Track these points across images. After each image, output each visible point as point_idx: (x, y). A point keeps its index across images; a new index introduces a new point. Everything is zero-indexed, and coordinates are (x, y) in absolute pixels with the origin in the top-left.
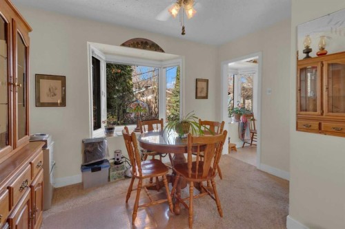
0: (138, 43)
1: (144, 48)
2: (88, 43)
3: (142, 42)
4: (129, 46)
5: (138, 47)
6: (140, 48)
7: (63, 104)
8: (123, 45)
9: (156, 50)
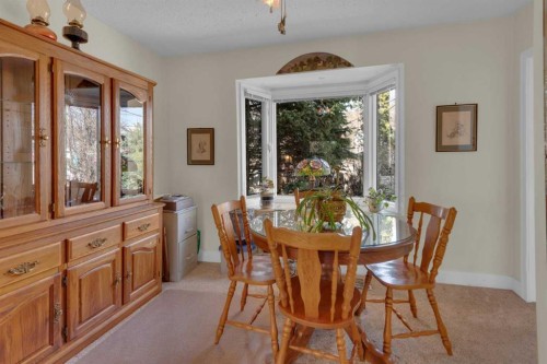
0: (302, 64)
1: (314, 68)
2: (237, 81)
3: (309, 61)
4: (289, 72)
5: (302, 70)
6: (306, 70)
7: (211, 162)
8: (280, 72)
9: (335, 67)
